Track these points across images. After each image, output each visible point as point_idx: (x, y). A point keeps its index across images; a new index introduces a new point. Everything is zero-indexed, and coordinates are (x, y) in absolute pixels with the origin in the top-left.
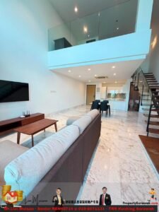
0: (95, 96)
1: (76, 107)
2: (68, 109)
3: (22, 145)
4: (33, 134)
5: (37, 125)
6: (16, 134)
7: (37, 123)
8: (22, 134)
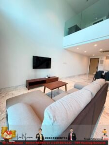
0: (97, 68)
1: (79, 75)
2: (74, 76)
3: (46, 94)
4: (52, 89)
5: (54, 84)
6: (43, 87)
7: (54, 83)
8: (46, 88)
